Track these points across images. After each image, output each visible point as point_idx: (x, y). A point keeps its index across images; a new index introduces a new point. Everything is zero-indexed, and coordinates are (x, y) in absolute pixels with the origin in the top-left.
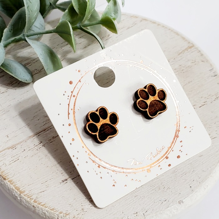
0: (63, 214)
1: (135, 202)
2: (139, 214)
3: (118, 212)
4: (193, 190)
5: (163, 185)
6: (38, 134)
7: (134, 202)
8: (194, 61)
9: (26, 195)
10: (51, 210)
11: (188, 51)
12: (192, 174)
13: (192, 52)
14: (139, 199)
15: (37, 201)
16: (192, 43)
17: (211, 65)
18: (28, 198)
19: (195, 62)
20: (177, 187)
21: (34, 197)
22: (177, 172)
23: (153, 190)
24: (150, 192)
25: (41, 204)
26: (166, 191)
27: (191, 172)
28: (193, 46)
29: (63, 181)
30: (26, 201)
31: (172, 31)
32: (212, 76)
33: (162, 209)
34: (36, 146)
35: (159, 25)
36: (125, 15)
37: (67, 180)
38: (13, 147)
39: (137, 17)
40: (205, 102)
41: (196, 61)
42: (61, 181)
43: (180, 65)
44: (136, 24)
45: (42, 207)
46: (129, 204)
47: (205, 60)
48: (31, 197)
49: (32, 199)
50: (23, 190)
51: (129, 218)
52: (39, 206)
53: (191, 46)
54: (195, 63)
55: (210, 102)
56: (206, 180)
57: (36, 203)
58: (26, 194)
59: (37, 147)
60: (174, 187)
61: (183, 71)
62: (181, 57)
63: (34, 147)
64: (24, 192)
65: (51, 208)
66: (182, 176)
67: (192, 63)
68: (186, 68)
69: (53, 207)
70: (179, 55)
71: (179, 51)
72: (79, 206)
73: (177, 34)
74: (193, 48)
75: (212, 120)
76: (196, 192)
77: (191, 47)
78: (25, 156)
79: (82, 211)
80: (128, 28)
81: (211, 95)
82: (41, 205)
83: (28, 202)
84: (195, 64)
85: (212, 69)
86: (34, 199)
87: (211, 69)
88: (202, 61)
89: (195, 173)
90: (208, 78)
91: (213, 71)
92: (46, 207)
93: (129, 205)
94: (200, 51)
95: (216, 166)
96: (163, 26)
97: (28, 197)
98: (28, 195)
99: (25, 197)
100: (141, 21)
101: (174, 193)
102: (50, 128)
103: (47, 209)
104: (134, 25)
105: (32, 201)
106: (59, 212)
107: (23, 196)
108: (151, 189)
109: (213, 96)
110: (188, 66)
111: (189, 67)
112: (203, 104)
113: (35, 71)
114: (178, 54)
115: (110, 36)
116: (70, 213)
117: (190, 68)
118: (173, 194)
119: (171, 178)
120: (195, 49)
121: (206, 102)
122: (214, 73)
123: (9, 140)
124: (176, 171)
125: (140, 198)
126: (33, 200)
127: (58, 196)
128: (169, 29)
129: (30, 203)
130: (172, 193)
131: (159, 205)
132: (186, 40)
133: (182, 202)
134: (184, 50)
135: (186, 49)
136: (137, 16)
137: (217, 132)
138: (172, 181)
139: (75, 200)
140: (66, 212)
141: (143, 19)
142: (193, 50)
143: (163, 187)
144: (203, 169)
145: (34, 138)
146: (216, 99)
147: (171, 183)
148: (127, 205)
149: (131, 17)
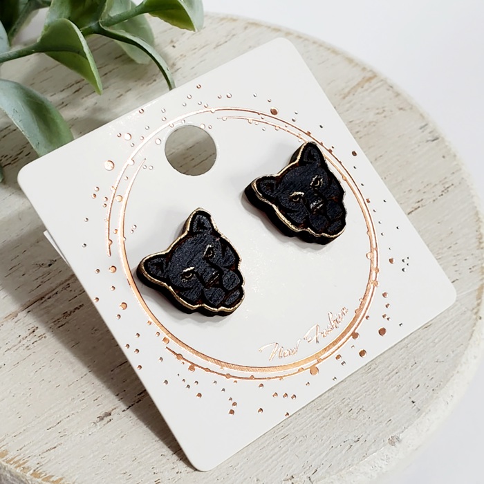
1: (285, 452)
2: (298, 479)
3: (245, 479)
4: (419, 410)
5: (348, 405)
6: (27, 310)
7: (281, 452)
8: (381, 111)
9: (11, 461)
11: (363, 89)
12: (411, 370)
13: (374, 90)
14: (294, 443)
15: (41, 473)
16: (371, 71)
17: (421, 115)
18: (16, 467)
19: (384, 111)
20: (381, 406)
21: (32, 464)
22: (377, 369)
23: (324, 417)
24: (319, 424)
25: (51, 480)
26: (355, 419)
27: (410, 367)
28: (375, 76)
29: (101, 419)
30: (12, 475)
31: (321, 46)
32: (428, 141)
33: (353, 460)
34: (23, 339)
37: (110, 414)
39: (234, 20)
40: (419, 202)
41: (386, 109)
42: (96, 419)
43: (351, 122)
44: (234, 35)
46: (271, 458)
47: (406, 106)
48: (25, 465)
49: (29, 468)
50: (3, 449)
53: (371, 77)
54: (383, 115)
55: (432, 200)
56: (448, 381)
57: (39, 477)
58: (10, 458)
59: (26, 341)
60: (373, 407)
61: (359, 135)
62: (350, 102)
63: (20, 342)
64: (6, 455)
66: (389, 379)
67: (378, 113)
68: (366, 127)
70: (344, 98)
71: (343, 89)
72: (148, 474)
73: (335, 52)
74: (374, 81)
75: (441, 240)
76: (427, 413)
77: (370, 79)
80: (218, 46)
81: (431, 184)
82: (53, 482)
83: (18, 477)
84: (385, 117)
85: (426, 125)
86: (34, 469)
87: (423, 124)
88: (401, 109)
89: (418, 368)
90: (419, 146)
91: (429, 130)
93: (270, 461)
94: (391, 87)
95: (466, 348)
96: (299, 37)
97: (16, 465)
98: (16, 460)
99: (9, 465)
100: (246, 28)
101: (375, 421)
102: (55, 292)
104: (229, 37)
105: (28, 474)
107: (4, 464)
108: (318, 415)
109: (436, 185)
110: (370, 123)
111: (372, 124)
112: (417, 205)
113: (4, 160)
114: (343, 96)
115: (177, 67)
117: (374, 125)
118: (374, 423)
119: (363, 386)
120: (379, 84)
121: (422, 200)
122: (430, 133)
124: (374, 366)
125: (296, 440)
126: (32, 472)
127: (92, 456)
128: (314, 43)
129: (24, 480)
130: (372, 421)
131: (344, 452)
132: (357, 64)
133: (398, 439)
134: (354, 87)
135: (360, 85)
136: (235, 18)
137: (456, 268)
138: (368, 393)
139: (136, 463)
141: (249, 23)
142: (376, 86)
143: (347, 409)
144: (437, 358)
145: (16, 319)
146: (443, 193)
147: (365, 397)
148: (267, 461)
149: (222, 19)
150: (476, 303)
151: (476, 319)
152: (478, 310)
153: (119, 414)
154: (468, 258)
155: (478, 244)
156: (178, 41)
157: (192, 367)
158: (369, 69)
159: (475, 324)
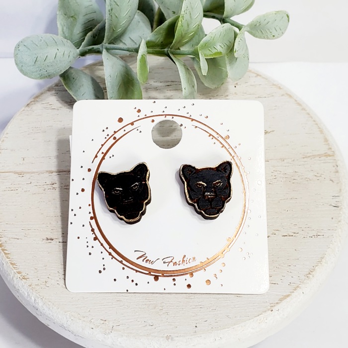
0: (21, 275)
1: (113, 307)
2: (107, 323)
3: (84, 307)
4: (196, 332)
5: (163, 306)
6: (58, 173)
7: (111, 306)
8: (319, 175)
10: (11, 264)
11: (320, 159)
12: (210, 311)
13: (324, 163)
14: (121, 306)
15: (3, 246)
16: (333, 151)
17: (340, 190)
20: (178, 318)
21: (3, 240)
22: (192, 300)
23: (146, 304)
24: (140, 306)
25: (5, 251)
26: (160, 315)
28: (333, 156)
32: (331, 205)
33: (141, 333)
35: (304, 109)
36: (267, 79)
37: (53, 240)
38: (20, 174)
40: (295, 233)
41: (322, 176)
42: (45, 238)
43: (296, 172)
44: (273, 96)
45: (4, 254)
46: (104, 305)
47: (336, 180)
51: (92, 321)
52: (2, 252)
53: (330, 154)
54: (318, 178)
55: (303, 236)
56: (224, 329)
57: (1, 247)
60: (174, 315)
61: (294, 181)
62: (305, 162)
65: (12, 262)
66: (195, 308)
67: (316, 176)
68: (302, 179)
69: (14, 262)
70: (304, 158)
71: (308, 153)
72: (45, 276)
73: (322, 132)
74: (329, 158)
75: (288, 260)
76: (198, 337)
77: (327, 155)
78: (26, 190)
79: (44, 283)
80: (259, 97)
81: (311, 228)
82: (5, 253)
84: (318, 180)
85: (338, 196)
86: (2, 242)
88: (331, 180)
89: (215, 313)
90: (323, 205)
91: (337, 200)
92: (8, 258)
94: (337, 166)
95: (249, 320)
96: (309, 114)
100: (282, 95)
101: (169, 323)
103: (7, 260)
104: (269, 96)
106: (18, 271)
108: (144, 302)
109: (313, 230)
110: (306, 178)
112: (292, 234)
114: (303, 156)
115: (228, 98)
116: (28, 278)
117: (307, 181)
118: (167, 323)
119: (178, 303)
120: (331, 161)
121: (297, 233)
122: (336, 202)
123: (22, 164)
125: (123, 306)
127: (29, 252)
128: (314, 121)
130: (167, 321)
131: (140, 326)
133: (172, 339)
134: (315, 155)
135: (320, 156)
136: (281, 87)
137: (283, 278)
138: (178, 308)
139: (44, 268)
140: (26, 275)
141: (287, 94)
142: (329, 161)
143: (160, 308)
144: (229, 314)
145: (51, 174)
146: (313, 237)
147: (174, 308)
148: (101, 306)
149: (274, 85)
150: (276, 302)
151: (269, 310)
152: (275, 306)
153: (56, 242)
154: (294, 277)
155: (308, 273)
156: (240, 85)
157: (96, 239)
158: (333, 150)
159: (266, 311)
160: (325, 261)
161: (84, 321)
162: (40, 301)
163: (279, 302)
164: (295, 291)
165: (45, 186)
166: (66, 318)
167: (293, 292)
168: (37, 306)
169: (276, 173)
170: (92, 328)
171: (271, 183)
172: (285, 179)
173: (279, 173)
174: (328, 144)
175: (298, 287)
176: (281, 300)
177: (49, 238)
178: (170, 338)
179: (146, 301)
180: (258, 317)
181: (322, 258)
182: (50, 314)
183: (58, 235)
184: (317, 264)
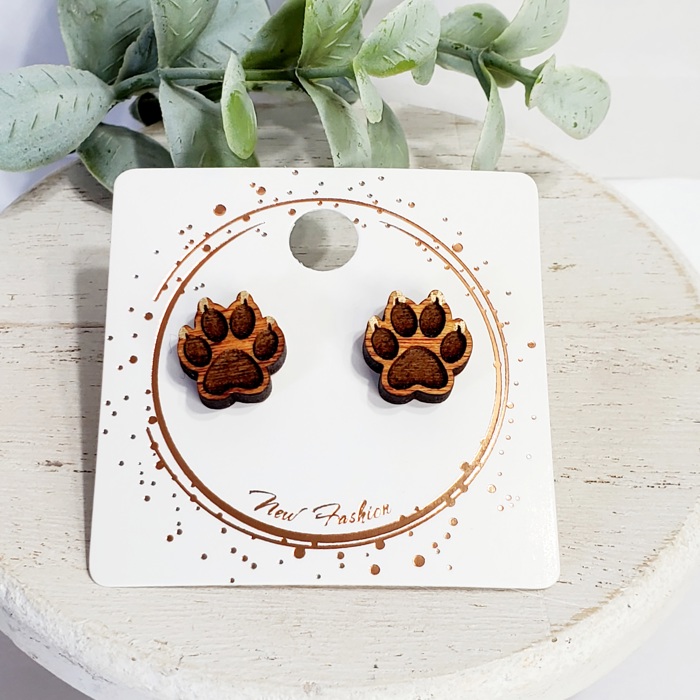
160: (680, 539)
161: (116, 642)
162: (18, 594)
163: (572, 622)
164: (610, 601)
165: (55, 355)
166: (76, 632)
167: (606, 602)
168: (10, 606)
169: (575, 352)
170: (133, 659)
171: (564, 370)
172: (595, 364)
173: (582, 350)
174: (696, 297)
175: (617, 591)
176: (577, 618)
177: (52, 461)
178: (314, 688)
179: (264, 604)
180: (522, 653)
181: (675, 532)
182: (39, 625)
183: (73, 455)
184: (662, 546)
